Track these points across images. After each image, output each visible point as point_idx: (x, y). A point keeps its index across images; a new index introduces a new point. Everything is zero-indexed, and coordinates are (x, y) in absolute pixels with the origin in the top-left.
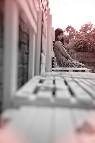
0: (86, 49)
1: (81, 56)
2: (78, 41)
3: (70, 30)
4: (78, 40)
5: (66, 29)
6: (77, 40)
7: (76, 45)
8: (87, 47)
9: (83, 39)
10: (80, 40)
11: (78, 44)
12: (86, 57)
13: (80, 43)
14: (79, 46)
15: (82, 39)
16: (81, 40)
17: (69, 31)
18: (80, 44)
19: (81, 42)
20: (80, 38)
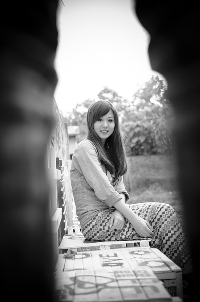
0: (152, 148)
1: (142, 166)
2: (130, 127)
3: (108, 97)
4: (129, 125)
5: (99, 95)
6: (126, 126)
8: (155, 140)
9: (142, 123)
10: (135, 124)
11: (131, 134)
12: (153, 167)
13: (135, 133)
14: (135, 141)
15: (139, 123)
16: (138, 126)
18: (136, 135)
19: (137, 130)
20: (135, 121)
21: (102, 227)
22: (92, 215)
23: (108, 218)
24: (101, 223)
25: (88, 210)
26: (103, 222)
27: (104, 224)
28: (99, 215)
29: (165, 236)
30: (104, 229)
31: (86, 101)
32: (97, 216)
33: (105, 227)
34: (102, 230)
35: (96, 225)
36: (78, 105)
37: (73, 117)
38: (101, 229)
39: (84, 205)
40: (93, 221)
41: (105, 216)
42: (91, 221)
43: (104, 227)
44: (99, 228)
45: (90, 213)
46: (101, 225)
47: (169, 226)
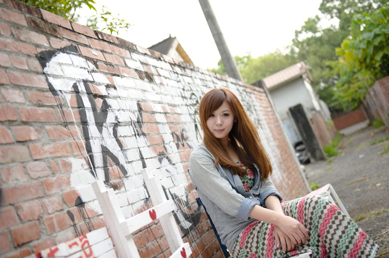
2: (365, 42)
3: (335, 6)
4: (364, 39)
5: (320, 9)
6: (360, 41)
7: (365, 59)
9: (381, 29)
10: (372, 34)
11: (371, 50)
13: (375, 47)
14: (378, 57)
15: (377, 30)
16: (376, 36)
17: (335, 11)
18: (377, 49)
19: (376, 42)
20: (371, 31)
21: (248, 250)
22: (233, 238)
23: (252, 236)
24: (246, 245)
25: (227, 233)
26: (248, 242)
27: (249, 245)
28: (241, 235)
29: (326, 234)
30: (251, 251)
31: (306, 23)
32: (238, 237)
33: (252, 249)
34: (250, 253)
35: (241, 248)
36: (297, 33)
37: (297, 50)
38: (248, 252)
39: (221, 228)
40: (236, 245)
41: (248, 235)
42: (234, 245)
43: (250, 248)
44: (245, 251)
45: (229, 236)
46: (247, 247)
47: (329, 220)
